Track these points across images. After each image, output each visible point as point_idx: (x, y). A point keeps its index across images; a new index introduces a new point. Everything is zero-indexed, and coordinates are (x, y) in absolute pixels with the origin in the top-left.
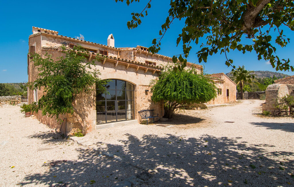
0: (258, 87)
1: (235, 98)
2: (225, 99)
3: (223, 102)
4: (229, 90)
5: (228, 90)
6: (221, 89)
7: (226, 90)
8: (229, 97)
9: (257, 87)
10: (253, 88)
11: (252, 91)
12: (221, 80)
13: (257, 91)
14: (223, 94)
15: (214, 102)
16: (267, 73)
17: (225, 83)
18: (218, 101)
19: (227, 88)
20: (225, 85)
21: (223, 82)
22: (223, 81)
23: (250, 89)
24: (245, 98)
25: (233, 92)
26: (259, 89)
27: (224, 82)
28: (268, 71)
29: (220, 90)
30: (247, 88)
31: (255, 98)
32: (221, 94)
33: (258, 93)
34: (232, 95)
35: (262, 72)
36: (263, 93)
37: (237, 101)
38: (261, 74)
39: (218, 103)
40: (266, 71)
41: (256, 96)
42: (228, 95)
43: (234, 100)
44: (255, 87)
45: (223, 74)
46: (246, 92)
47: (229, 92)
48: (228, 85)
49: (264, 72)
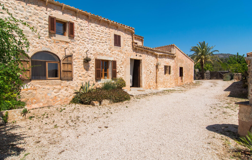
0: (221, 66)
1: (192, 78)
2: (176, 80)
3: (174, 84)
4: (183, 68)
5: (181, 69)
6: (170, 67)
7: (179, 68)
8: (183, 78)
9: (219, 66)
10: (215, 68)
11: (215, 70)
12: (171, 54)
13: (220, 70)
14: (173, 73)
15: (157, 86)
16: (228, 56)
17: (177, 58)
18: (165, 84)
19: (180, 65)
20: (176, 62)
21: (173, 57)
22: (174, 55)
23: (213, 68)
24: (206, 78)
25: (189, 71)
26: (222, 69)
27: (175, 57)
28: (229, 54)
29: (168, 68)
30: (209, 67)
31: (217, 78)
32: (170, 73)
33: (221, 72)
34: (188, 74)
35: (224, 55)
36: (226, 72)
37: (194, 82)
38: (223, 56)
39: (164, 86)
40: (227, 54)
41: (219, 76)
42: (181, 75)
43: (190, 81)
44: (217, 66)
45: (174, 46)
46: (208, 71)
47: (183, 71)
48: (182, 61)
49: (226, 55)
